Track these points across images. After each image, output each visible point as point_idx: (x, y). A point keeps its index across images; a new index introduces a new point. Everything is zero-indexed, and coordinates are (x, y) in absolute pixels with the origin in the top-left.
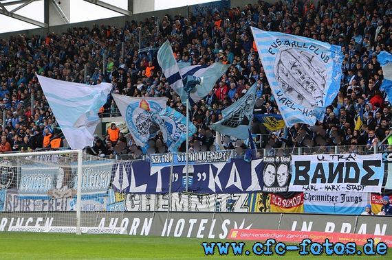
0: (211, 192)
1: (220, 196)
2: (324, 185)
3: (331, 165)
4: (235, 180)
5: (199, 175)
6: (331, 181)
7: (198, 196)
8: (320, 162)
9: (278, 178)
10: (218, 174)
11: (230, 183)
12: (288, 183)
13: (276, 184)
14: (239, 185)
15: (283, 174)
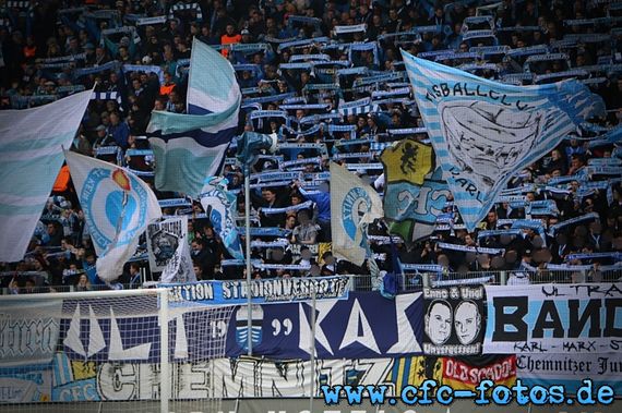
0: (305, 357)
1: (327, 363)
2: (559, 342)
3: (574, 304)
4: (361, 333)
5: (276, 324)
6: (574, 332)
7: (277, 364)
8: (549, 298)
9: (458, 329)
10: (319, 321)
11: (349, 338)
12: (480, 338)
13: (454, 339)
14: (369, 341)
15: (469, 321)
